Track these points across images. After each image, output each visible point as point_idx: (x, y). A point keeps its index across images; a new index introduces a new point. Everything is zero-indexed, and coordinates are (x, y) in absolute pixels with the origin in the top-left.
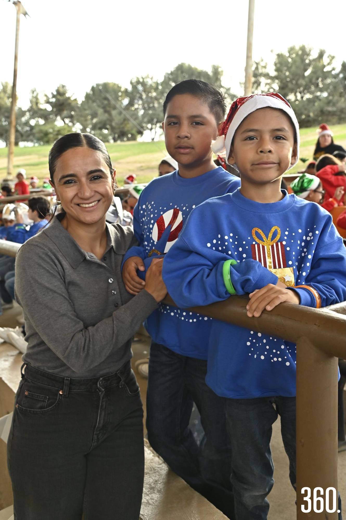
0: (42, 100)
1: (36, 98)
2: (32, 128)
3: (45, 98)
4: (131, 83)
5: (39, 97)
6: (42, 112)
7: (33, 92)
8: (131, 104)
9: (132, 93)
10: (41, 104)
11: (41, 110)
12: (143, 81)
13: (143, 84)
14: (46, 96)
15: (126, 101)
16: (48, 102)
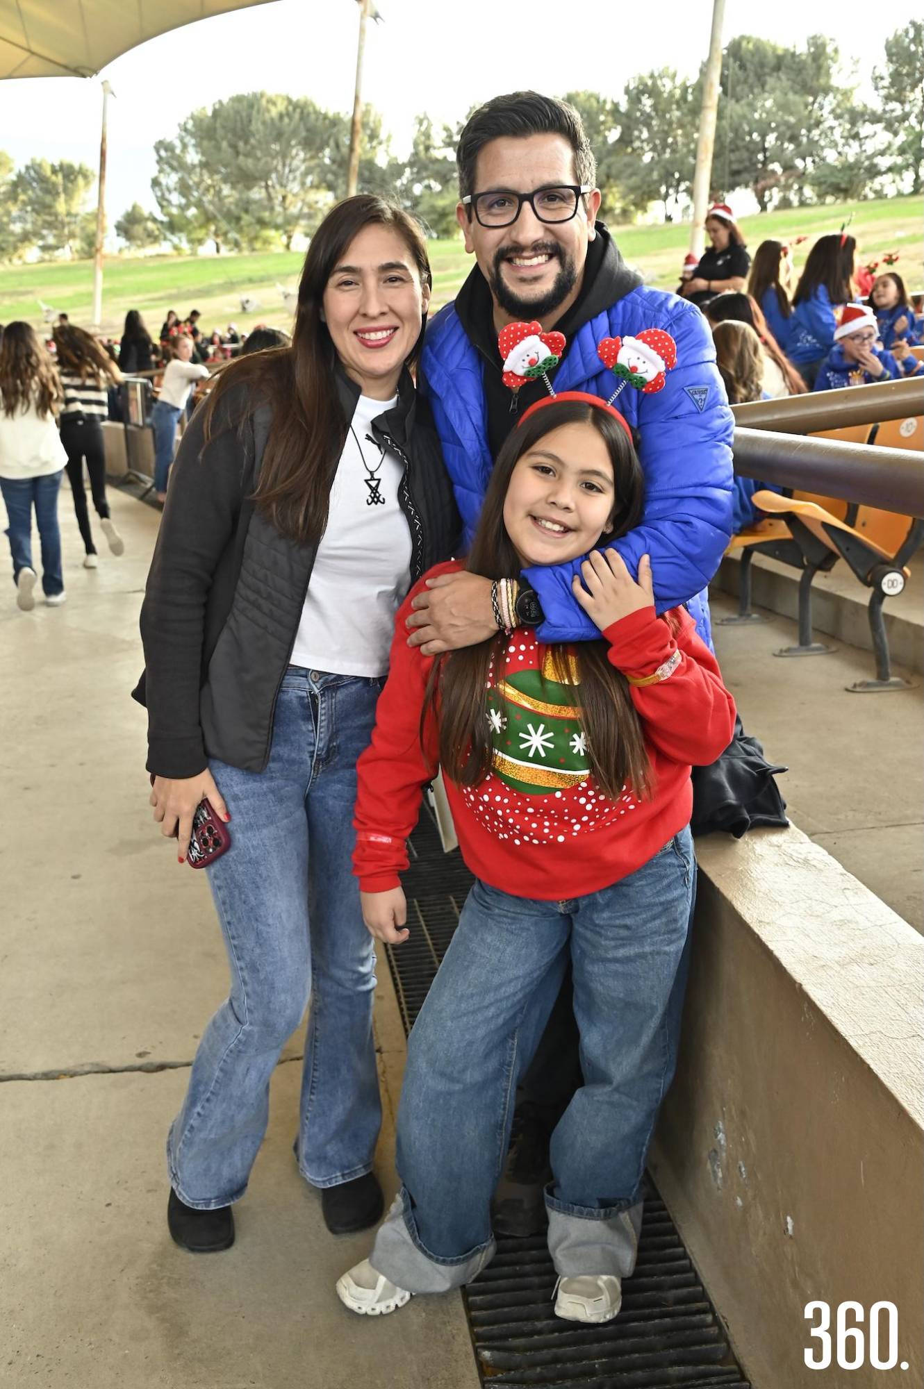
0: (438, 138)
1: (427, 136)
2: (416, 202)
3: (444, 134)
4: (627, 91)
5: (433, 133)
6: (437, 167)
7: (421, 123)
8: (625, 140)
9: (628, 115)
10: (435, 148)
11: (437, 160)
12: (654, 84)
13: (653, 92)
14: (447, 129)
15: (614, 135)
16: (449, 144)
